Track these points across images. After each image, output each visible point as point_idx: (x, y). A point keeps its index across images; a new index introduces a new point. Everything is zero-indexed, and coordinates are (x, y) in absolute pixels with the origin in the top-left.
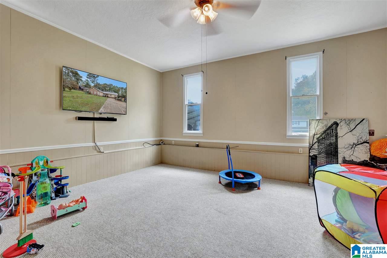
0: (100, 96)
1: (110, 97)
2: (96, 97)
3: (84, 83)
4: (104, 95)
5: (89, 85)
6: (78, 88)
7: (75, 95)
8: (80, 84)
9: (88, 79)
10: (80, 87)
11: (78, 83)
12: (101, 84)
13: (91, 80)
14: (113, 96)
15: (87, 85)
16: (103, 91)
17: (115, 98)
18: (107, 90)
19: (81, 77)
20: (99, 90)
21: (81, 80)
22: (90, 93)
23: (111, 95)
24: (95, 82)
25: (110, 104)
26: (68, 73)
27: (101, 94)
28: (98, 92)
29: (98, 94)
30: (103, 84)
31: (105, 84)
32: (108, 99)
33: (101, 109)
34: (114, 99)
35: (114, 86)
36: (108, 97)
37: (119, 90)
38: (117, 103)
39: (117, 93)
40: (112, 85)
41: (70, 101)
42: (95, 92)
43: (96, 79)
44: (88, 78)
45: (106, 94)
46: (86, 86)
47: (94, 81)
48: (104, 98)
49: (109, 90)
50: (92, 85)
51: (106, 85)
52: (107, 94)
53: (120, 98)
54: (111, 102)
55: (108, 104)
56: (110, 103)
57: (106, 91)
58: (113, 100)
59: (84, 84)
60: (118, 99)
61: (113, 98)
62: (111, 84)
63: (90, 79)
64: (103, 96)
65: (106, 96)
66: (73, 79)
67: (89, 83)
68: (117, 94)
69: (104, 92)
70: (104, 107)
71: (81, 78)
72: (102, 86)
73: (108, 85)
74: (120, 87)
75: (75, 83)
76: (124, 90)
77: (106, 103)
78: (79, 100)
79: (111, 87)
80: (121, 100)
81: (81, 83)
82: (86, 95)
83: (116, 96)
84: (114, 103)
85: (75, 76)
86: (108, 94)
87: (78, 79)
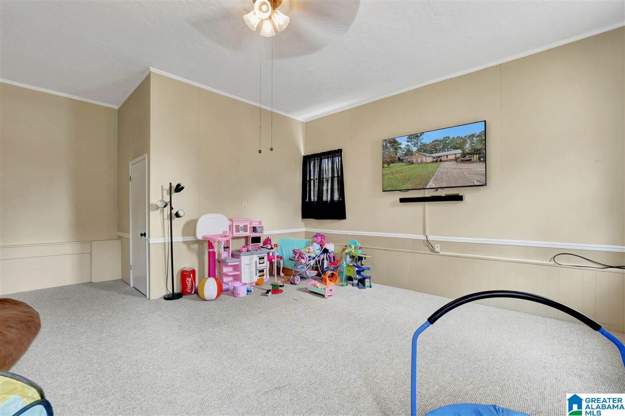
0: (428, 163)
1: (444, 161)
2: (421, 166)
3: (404, 151)
4: (435, 160)
5: (410, 151)
6: (397, 159)
7: (394, 170)
8: (400, 153)
9: (409, 144)
10: (399, 159)
11: (396, 154)
12: (428, 143)
13: (413, 143)
14: (453, 157)
15: (409, 152)
16: (433, 153)
17: (456, 160)
18: (440, 150)
19: (400, 144)
20: (425, 154)
21: (400, 148)
22: (412, 163)
23: (447, 156)
24: (419, 144)
25: (447, 173)
26: (386, 145)
27: (429, 160)
28: (424, 158)
29: (424, 161)
30: (431, 142)
31: (436, 140)
32: (443, 165)
33: (430, 184)
34: (455, 163)
35: (454, 138)
36: (441, 161)
37: (464, 142)
38: (461, 167)
39: (460, 148)
40: (449, 137)
41: (389, 178)
42: (419, 159)
43: (421, 138)
44: (408, 142)
45: (437, 157)
46: (406, 155)
47: (417, 143)
48: (434, 164)
49: (443, 149)
50: (415, 149)
51: (436, 142)
52: (439, 157)
53: (467, 158)
54: (447, 168)
55: (442, 173)
56: (445, 171)
57: (437, 153)
58: (453, 165)
59: (404, 153)
60: (462, 160)
61: (451, 160)
62: (446, 138)
63: (410, 142)
64: (433, 162)
65: (438, 160)
66: (391, 150)
67: (410, 148)
68: (460, 151)
69: (434, 155)
70: (435, 180)
71: (400, 146)
72: (430, 145)
73: (441, 141)
74: (466, 137)
75: (394, 155)
76: (478, 138)
77: (438, 172)
78: (399, 176)
79: (447, 142)
80: (470, 160)
81: (400, 151)
82: (408, 166)
83: (457, 155)
84: (455, 169)
85: (392, 146)
86: (441, 156)
87: (396, 149)
